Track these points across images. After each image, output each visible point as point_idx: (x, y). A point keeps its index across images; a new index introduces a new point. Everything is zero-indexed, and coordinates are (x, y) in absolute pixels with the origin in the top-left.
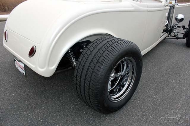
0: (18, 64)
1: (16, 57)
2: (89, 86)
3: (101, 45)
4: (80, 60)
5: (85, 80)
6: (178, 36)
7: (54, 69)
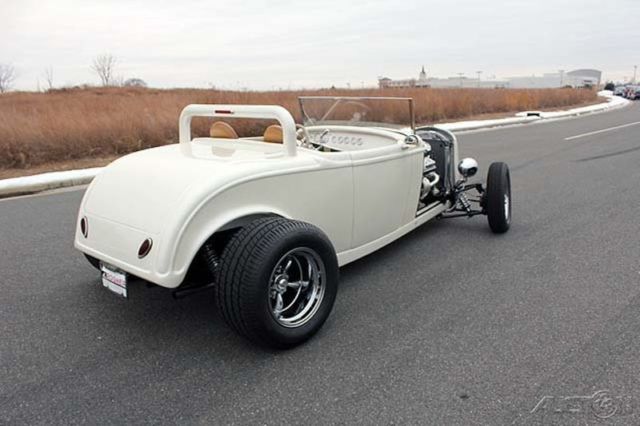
0: (110, 278)
1: (108, 264)
2: (238, 293)
3: (256, 231)
4: (223, 256)
5: (232, 285)
6: (472, 209)
7: (181, 276)
